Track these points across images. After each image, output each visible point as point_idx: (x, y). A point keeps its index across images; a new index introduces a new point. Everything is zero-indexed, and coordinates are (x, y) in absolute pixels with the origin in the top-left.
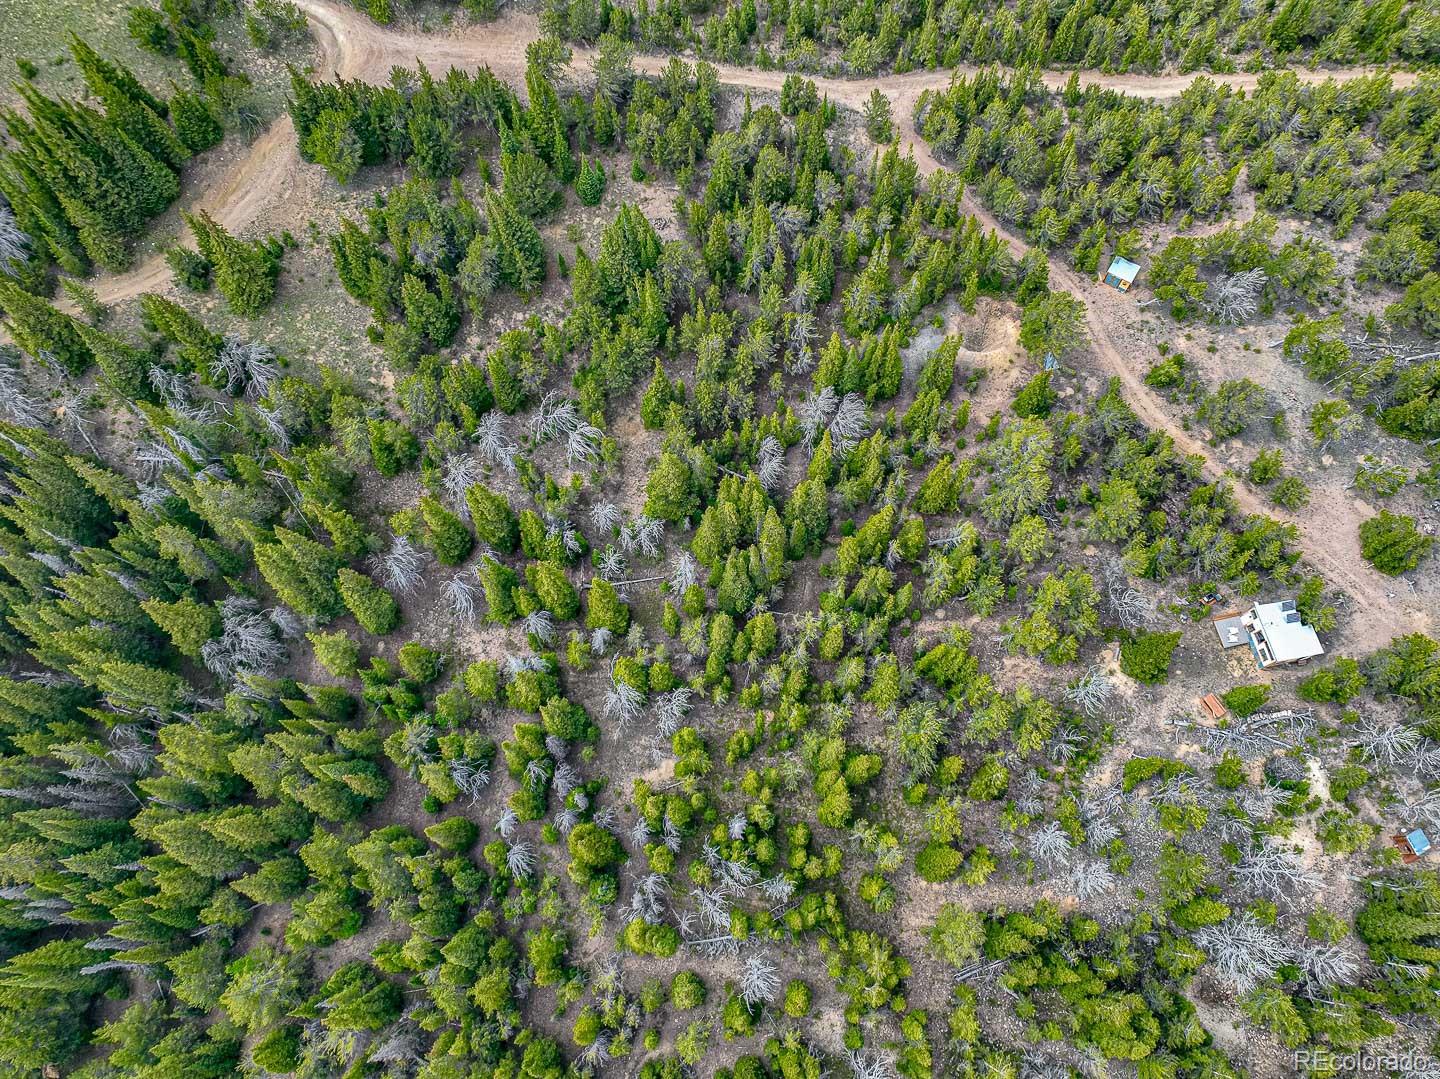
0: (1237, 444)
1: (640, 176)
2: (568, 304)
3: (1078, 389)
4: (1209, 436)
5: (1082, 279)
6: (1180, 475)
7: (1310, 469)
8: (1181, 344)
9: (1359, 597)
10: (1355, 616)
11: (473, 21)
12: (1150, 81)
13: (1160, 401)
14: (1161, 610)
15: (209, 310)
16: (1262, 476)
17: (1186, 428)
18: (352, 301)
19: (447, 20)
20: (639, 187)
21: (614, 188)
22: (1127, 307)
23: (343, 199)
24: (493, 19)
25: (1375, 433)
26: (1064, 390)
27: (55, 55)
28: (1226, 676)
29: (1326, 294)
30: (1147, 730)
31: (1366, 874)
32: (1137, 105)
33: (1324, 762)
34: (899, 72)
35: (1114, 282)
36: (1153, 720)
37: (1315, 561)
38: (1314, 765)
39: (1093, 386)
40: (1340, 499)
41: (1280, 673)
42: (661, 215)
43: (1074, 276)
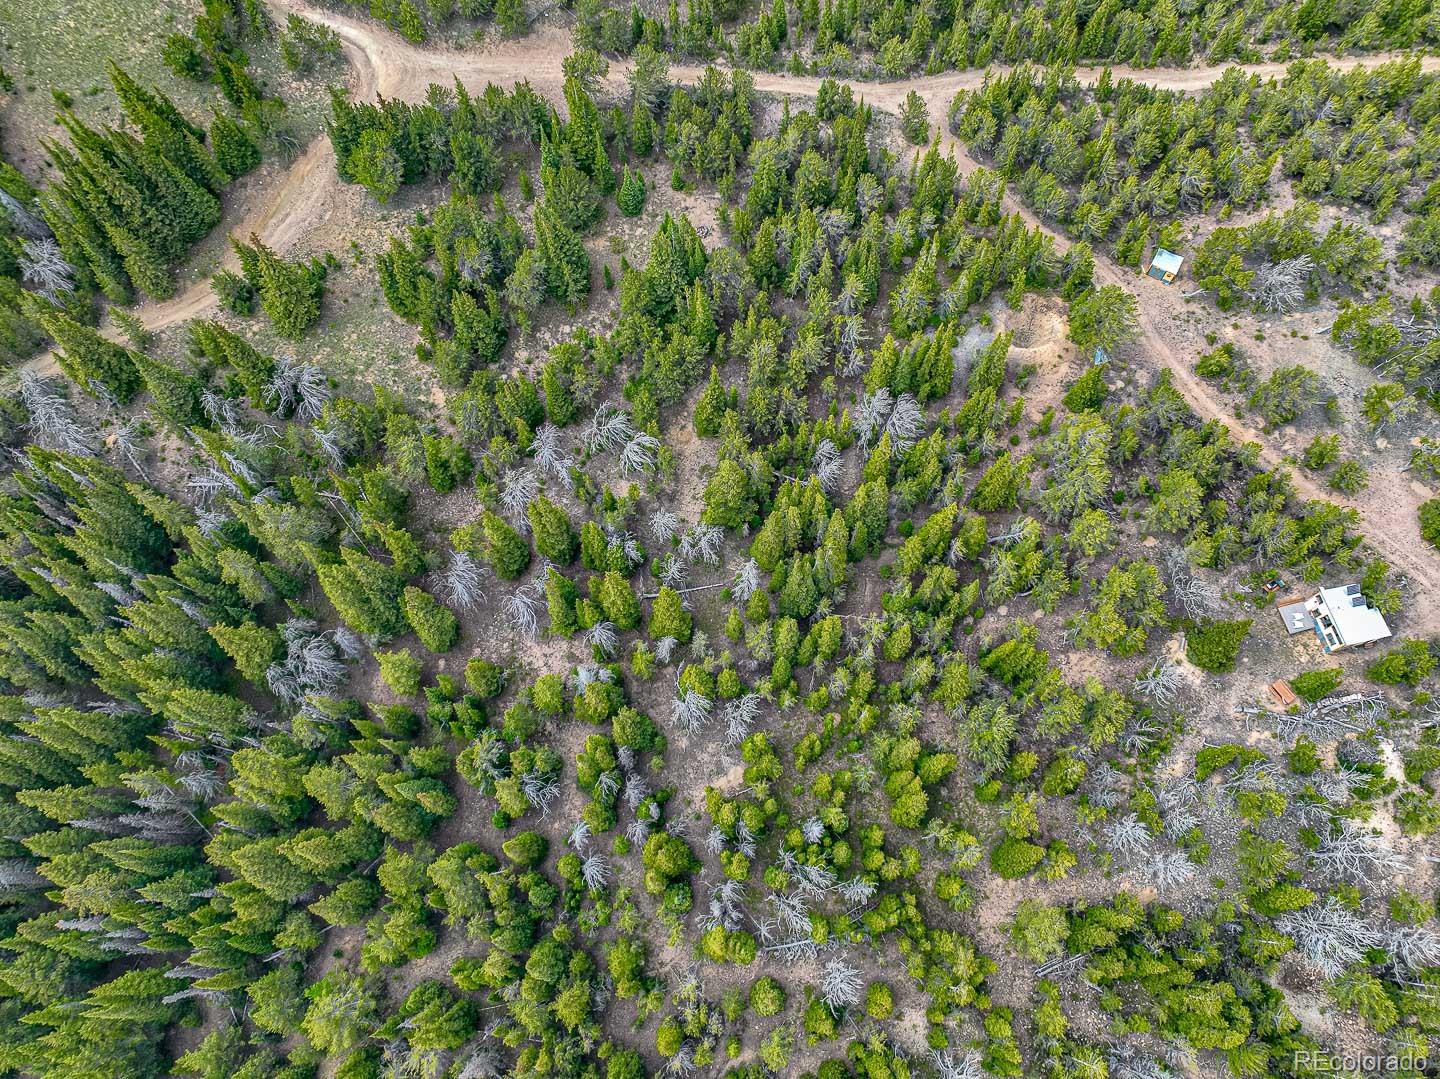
0: (1290, 430)
1: (680, 186)
2: (614, 315)
3: (1129, 382)
4: (1262, 425)
5: (1125, 273)
6: (1238, 464)
7: (1365, 453)
8: (1228, 333)
9: (1421, 579)
10: (1419, 598)
11: (505, 37)
12: (1179, 73)
13: (1211, 390)
14: (1224, 599)
15: (255, 334)
16: (1317, 462)
17: (1239, 416)
18: (398, 319)
19: (479, 37)
20: (680, 196)
21: (655, 197)
22: (1172, 298)
23: (384, 218)
24: (525, 35)
25: (1428, 415)
26: (1114, 383)
27: (89, 85)
28: (1293, 662)
29: (1370, 279)
30: (1217, 719)
32: (1168, 97)
33: (1397, 744)
34: (931, 73)
35: (1159, 274)
36: (1222, 709)
37: (1375, 544)
38: (1387, 747)
39: (1143, 378)
40: (1397, 481)
41: (1347, 657)
42: (702, 224)
43: (1117, 269)
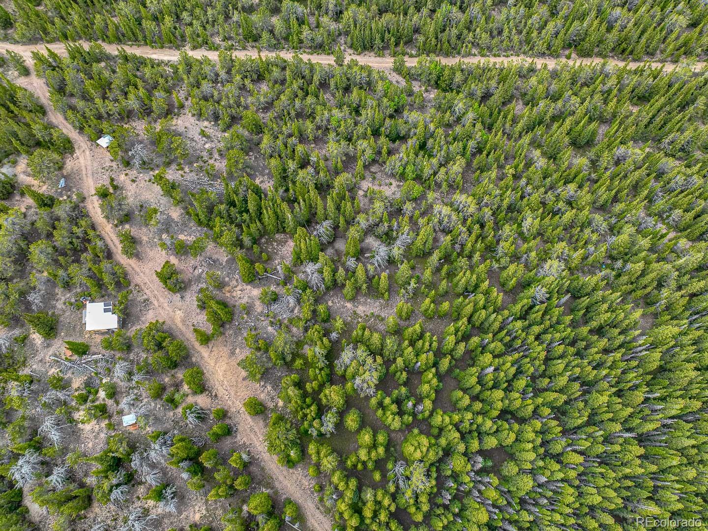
0: (127, 225)
3: (69, 197)
4: (116, 222)
5: (92, 145)
7: (155, 240)
8: (122, 178)
9: (156, 303)
10: (150, 311)
14: (65, 303)
17: (107, 218)
25: (191, 225)
26: (62, 197)
29: (202, 157)
30: (41, 361)
31: (113, 434)
36: (45, 356)
37: (140, 283)
40: (164, 255)
41: (107, 336)
43: (89, 143)
